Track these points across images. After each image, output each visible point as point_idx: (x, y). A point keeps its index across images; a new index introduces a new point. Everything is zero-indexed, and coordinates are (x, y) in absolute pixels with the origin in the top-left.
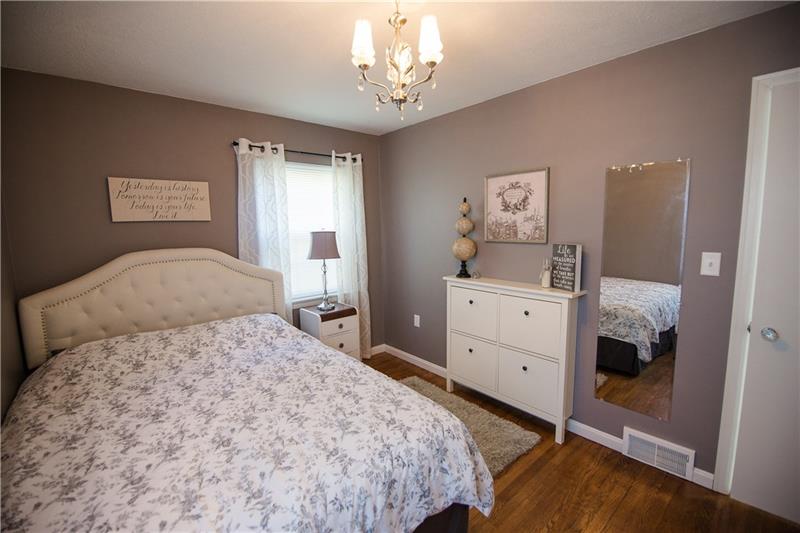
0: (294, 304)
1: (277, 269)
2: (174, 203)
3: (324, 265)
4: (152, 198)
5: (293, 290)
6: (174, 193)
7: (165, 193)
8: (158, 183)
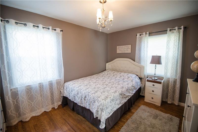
0: (147, 75)
1: (144, 65)
2: (125, 50)
3: (156, 66)
4: (122, 49)
5: (147, 71)
6: (125, 48)
7: (124, 48)
8: (123, 46)
